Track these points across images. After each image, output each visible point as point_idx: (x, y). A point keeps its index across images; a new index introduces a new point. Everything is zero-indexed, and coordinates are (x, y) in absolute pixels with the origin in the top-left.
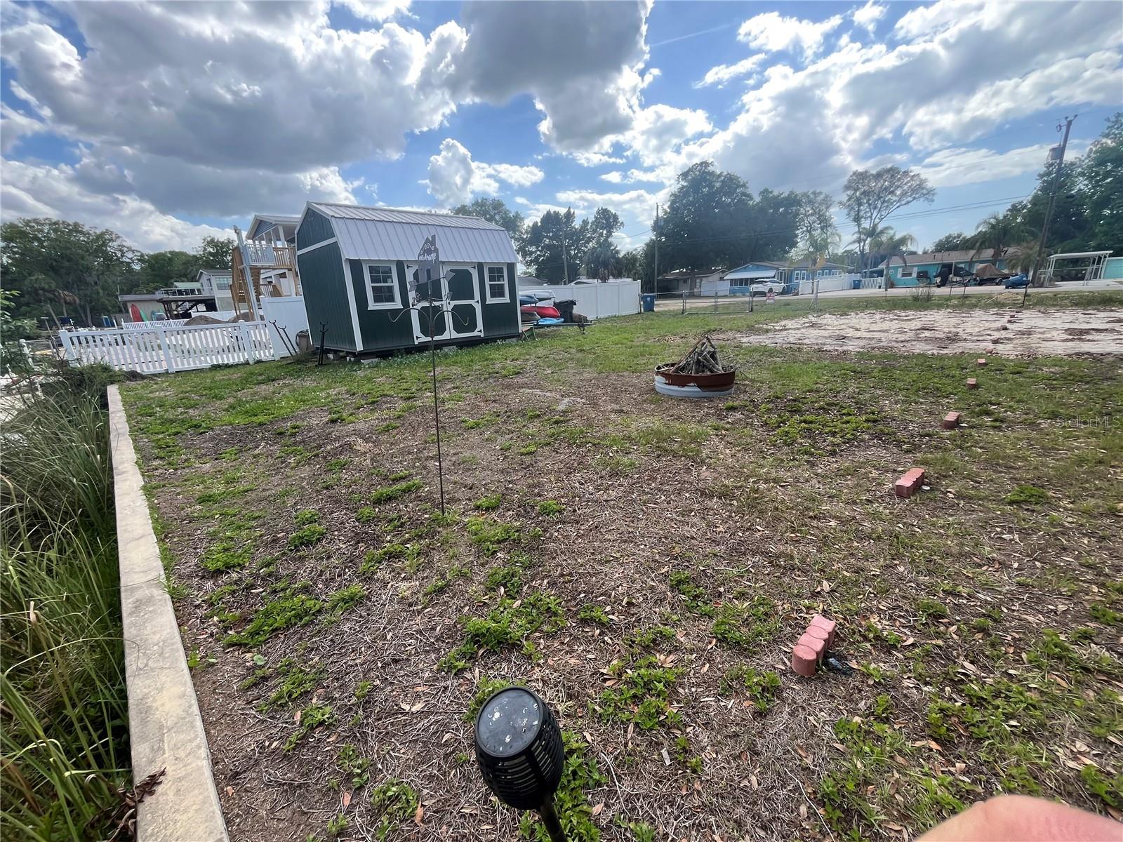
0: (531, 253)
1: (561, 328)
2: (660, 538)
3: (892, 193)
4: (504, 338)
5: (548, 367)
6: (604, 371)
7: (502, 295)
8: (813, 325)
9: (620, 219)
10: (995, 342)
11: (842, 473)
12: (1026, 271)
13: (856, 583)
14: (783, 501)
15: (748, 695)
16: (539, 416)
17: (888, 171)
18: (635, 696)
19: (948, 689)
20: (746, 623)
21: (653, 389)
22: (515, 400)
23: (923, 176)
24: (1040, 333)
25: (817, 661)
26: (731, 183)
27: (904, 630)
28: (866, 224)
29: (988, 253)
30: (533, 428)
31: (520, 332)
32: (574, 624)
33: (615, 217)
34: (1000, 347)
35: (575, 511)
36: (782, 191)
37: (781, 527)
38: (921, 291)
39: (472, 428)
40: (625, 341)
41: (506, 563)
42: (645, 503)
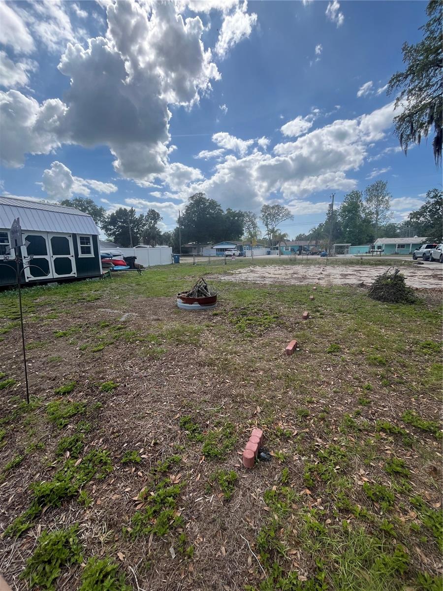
0: (111, 230)
1: (128, 272)
2: (176, 396)
3: (279, 215)
4: (91, 278)
5: (117, 295)
6: (150, 296)
7: (89, 252)
8: (252, 271)
9: (161, 216)
10: (319, 279)
11: (264, 345)
12: (326, 250)
13: (272, 405)
14: (238, 365)
15: (221, 489)
16: (108, 325)
17: (277, 206)
18: (155, 512)
19: (312, 456)
20: (221, 441)
21: (176, 306)
22: (93, 316)
23: (289, 210)
24: (333, 275)
25: (255, 457)
26: (213, 204)
27: (293, 427)
28: (270, 227)
29: (314, 242)
30: (104, 333)
31: (102, 274)
32: (118, 468)
33: (158, 215)
34: (321, 281)
35: (125, 386)
36: (236, 210)
37: (238, 379)
38: (292, 256)
39: (61, 337)
40: (163, 279)
41: (75, 431)
42: (168, 374)
